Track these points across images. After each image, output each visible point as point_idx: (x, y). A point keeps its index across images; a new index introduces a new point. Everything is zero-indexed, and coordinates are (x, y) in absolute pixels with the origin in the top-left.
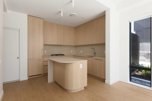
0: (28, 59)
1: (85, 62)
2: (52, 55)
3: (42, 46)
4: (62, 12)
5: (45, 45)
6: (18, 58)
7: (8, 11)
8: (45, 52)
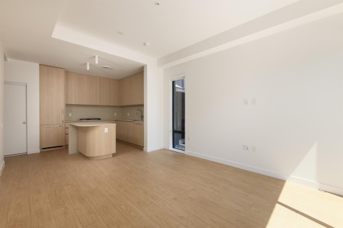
0: (41, 125)
1: (113, 126)
2: (81, 120)
3: (62, 106)
4: (88, 64)
5: (67, 105)
6: (24, 123)
7: (8, 59)
8: (70, 115)
